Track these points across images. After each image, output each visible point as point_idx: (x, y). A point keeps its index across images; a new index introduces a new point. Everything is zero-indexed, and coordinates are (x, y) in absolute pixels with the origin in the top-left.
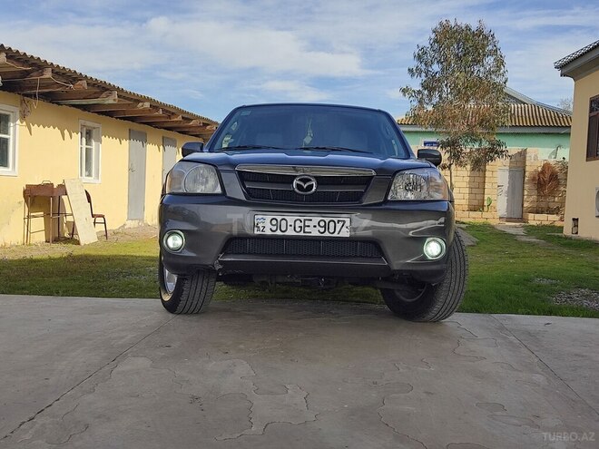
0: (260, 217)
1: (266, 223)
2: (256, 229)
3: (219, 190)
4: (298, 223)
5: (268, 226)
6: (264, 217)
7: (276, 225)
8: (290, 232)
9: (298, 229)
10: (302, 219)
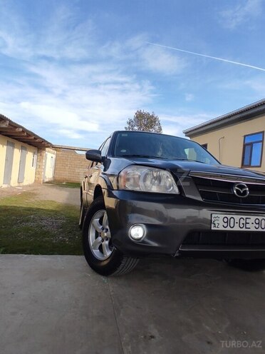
0: (216, 216)
1: (221, 221)
2: (213, 225)
3: (176, 191)
4: (242, 221)
5: (221, 223)
6: (219, 216)
7: (227, 222)
8: (237, 228)
9: (242, 226)
10: (244, 217)
